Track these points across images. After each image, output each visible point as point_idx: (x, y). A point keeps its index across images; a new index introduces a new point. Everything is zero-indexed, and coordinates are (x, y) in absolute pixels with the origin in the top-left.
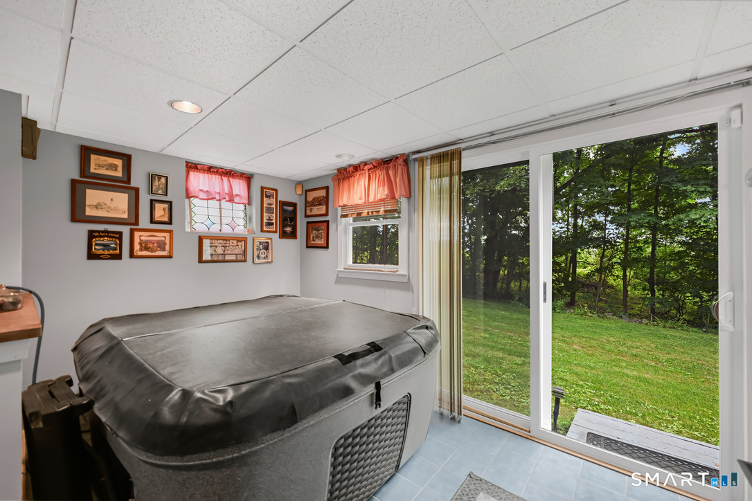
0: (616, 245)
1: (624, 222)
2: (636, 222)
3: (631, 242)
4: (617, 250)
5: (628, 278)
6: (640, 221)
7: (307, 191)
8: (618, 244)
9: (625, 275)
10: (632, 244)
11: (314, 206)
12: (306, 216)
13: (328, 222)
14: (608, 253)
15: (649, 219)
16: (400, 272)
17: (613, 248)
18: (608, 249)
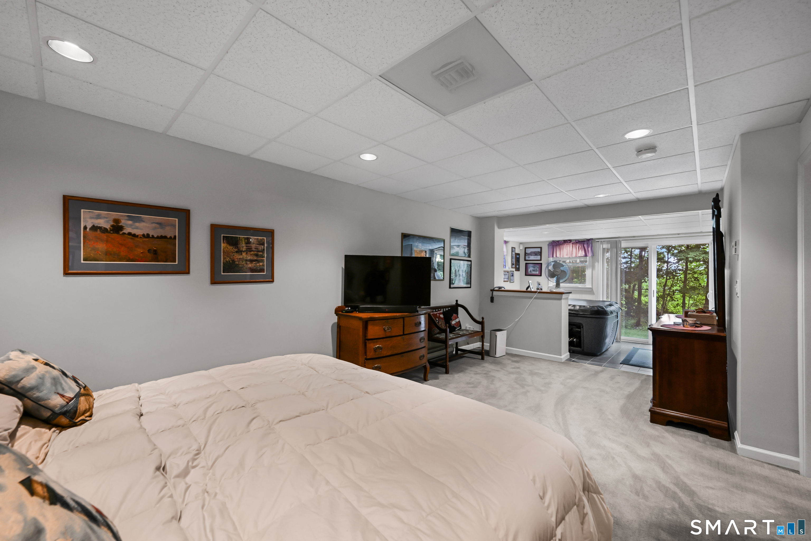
0: (677, 276)
1: (683, 257)
2: (693, 258)
3: (689, 274)
4: (677, 280)
5: (687, 305)
6: (697, 258)
7: (526, 248)
8: (678, 275)
9: (684, 303)
10: (690, 275)
11: (532, 255)
12: (525, 260)
13: (541, 264)
14: (669, 283)
15: (703, 256)
16: (587, 287)
17: (674, 278)
18: (670, 279)
